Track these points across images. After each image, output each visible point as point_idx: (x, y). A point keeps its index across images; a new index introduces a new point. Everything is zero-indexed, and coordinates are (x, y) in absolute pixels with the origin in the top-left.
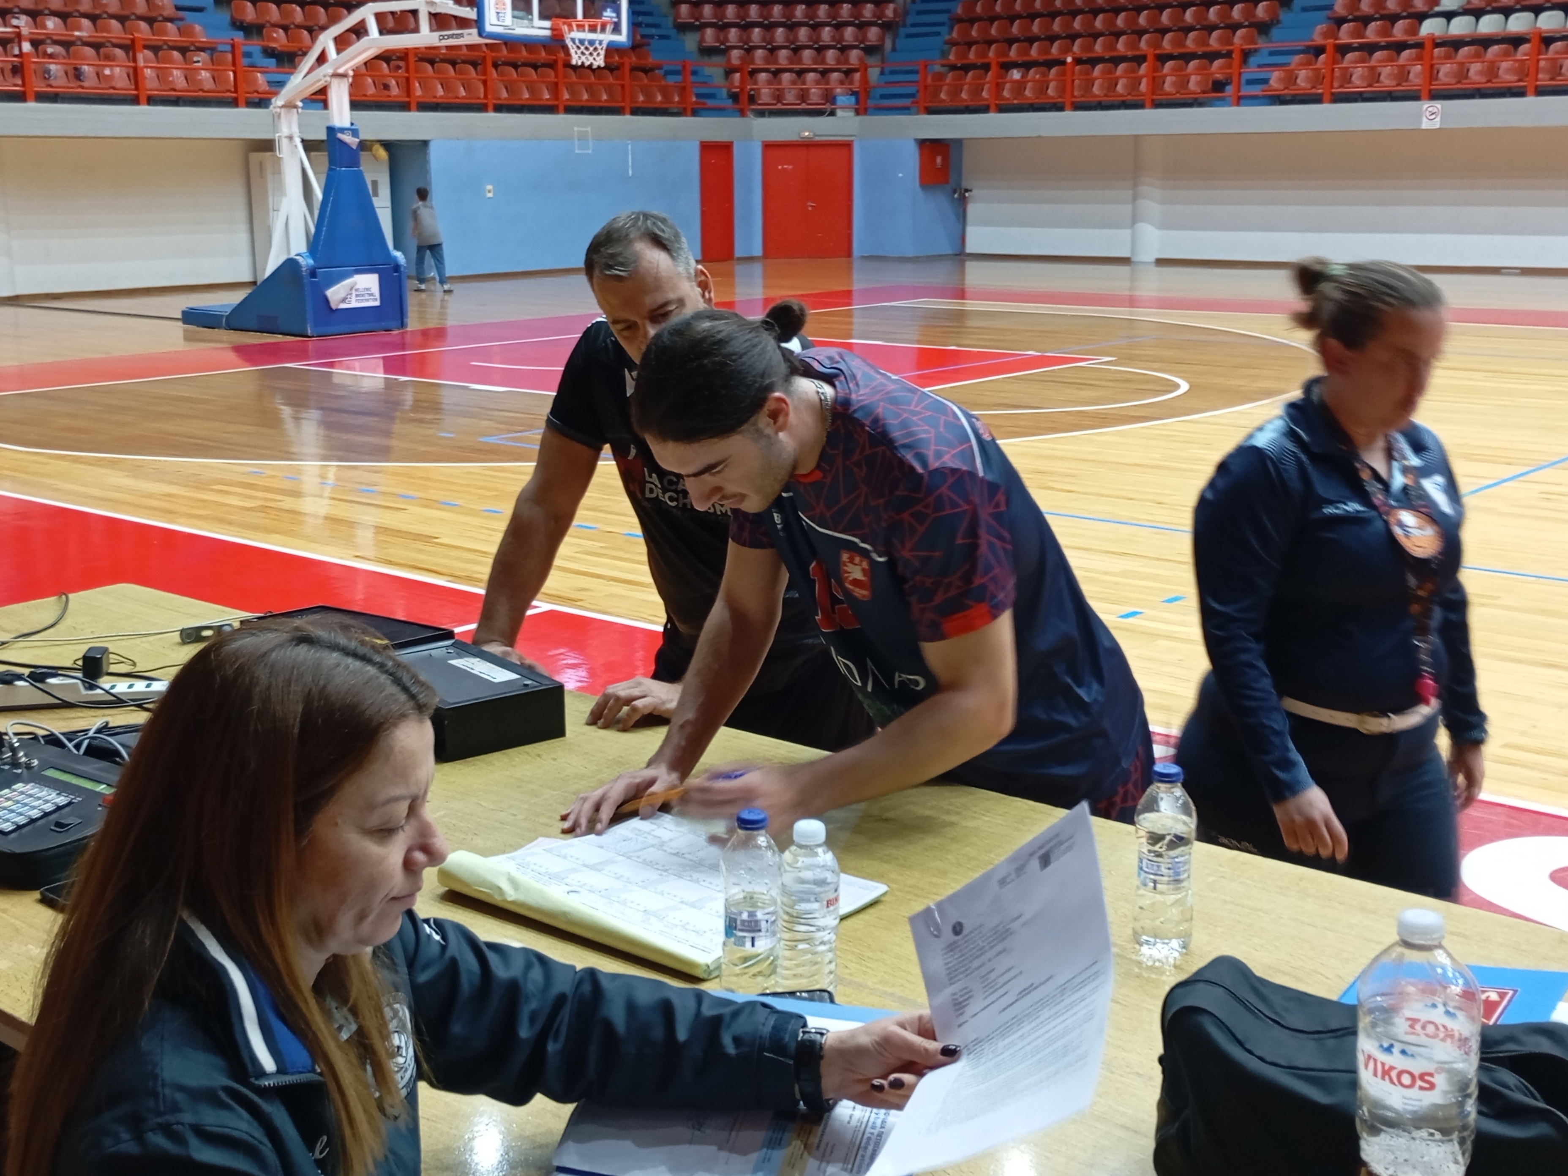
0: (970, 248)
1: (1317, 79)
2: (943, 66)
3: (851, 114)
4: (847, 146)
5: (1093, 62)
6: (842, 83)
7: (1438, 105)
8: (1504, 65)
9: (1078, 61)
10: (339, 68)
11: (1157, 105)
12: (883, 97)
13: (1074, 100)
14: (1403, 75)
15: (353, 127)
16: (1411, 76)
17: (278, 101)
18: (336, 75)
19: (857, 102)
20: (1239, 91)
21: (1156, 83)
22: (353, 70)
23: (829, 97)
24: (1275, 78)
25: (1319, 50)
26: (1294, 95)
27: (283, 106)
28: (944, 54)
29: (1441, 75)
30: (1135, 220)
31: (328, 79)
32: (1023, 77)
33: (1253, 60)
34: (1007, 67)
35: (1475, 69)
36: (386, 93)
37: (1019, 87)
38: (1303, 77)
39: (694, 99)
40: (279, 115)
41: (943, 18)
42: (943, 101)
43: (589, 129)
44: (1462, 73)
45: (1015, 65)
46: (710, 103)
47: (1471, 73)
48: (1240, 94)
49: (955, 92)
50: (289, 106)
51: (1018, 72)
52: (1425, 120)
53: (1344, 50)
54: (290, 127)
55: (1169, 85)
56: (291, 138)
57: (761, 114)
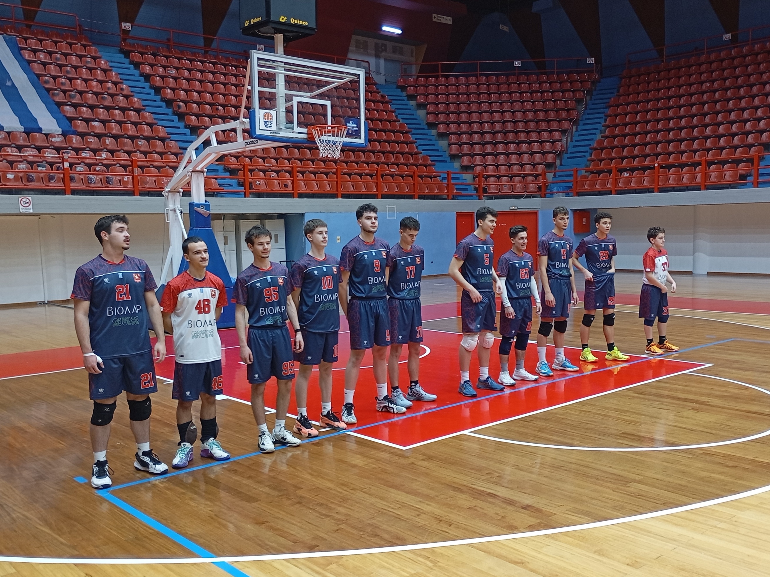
2: (586, 172)
4: (535, 214)
5: (669, 167)
6: (533, 181)
10: (197, 166)
11: (708, 188)
13: (659, 187)
15: (207, 205)
17: (167, 190)
20: (758, 179)
21: (706, 177)
22: (207, 167)
23: (526, 189)
27: (169, 192)
28: (587, 166)
30: (695, 251)
31: (191, 175)
32: (630, 176)
34: (621, 171)
36: (285, 188)
37: (628, 181)
39: (455, 191)
40: (168, 198)
41: (587, 148)
42: (587, 189)
43: (395, 207)
45: (626, 170)
46: (464, 193)
49: (593, 184)
51: (627, 173)
54: (174, 204)
55: (713, 177)
56: (174, 211)
57: (490, 198)
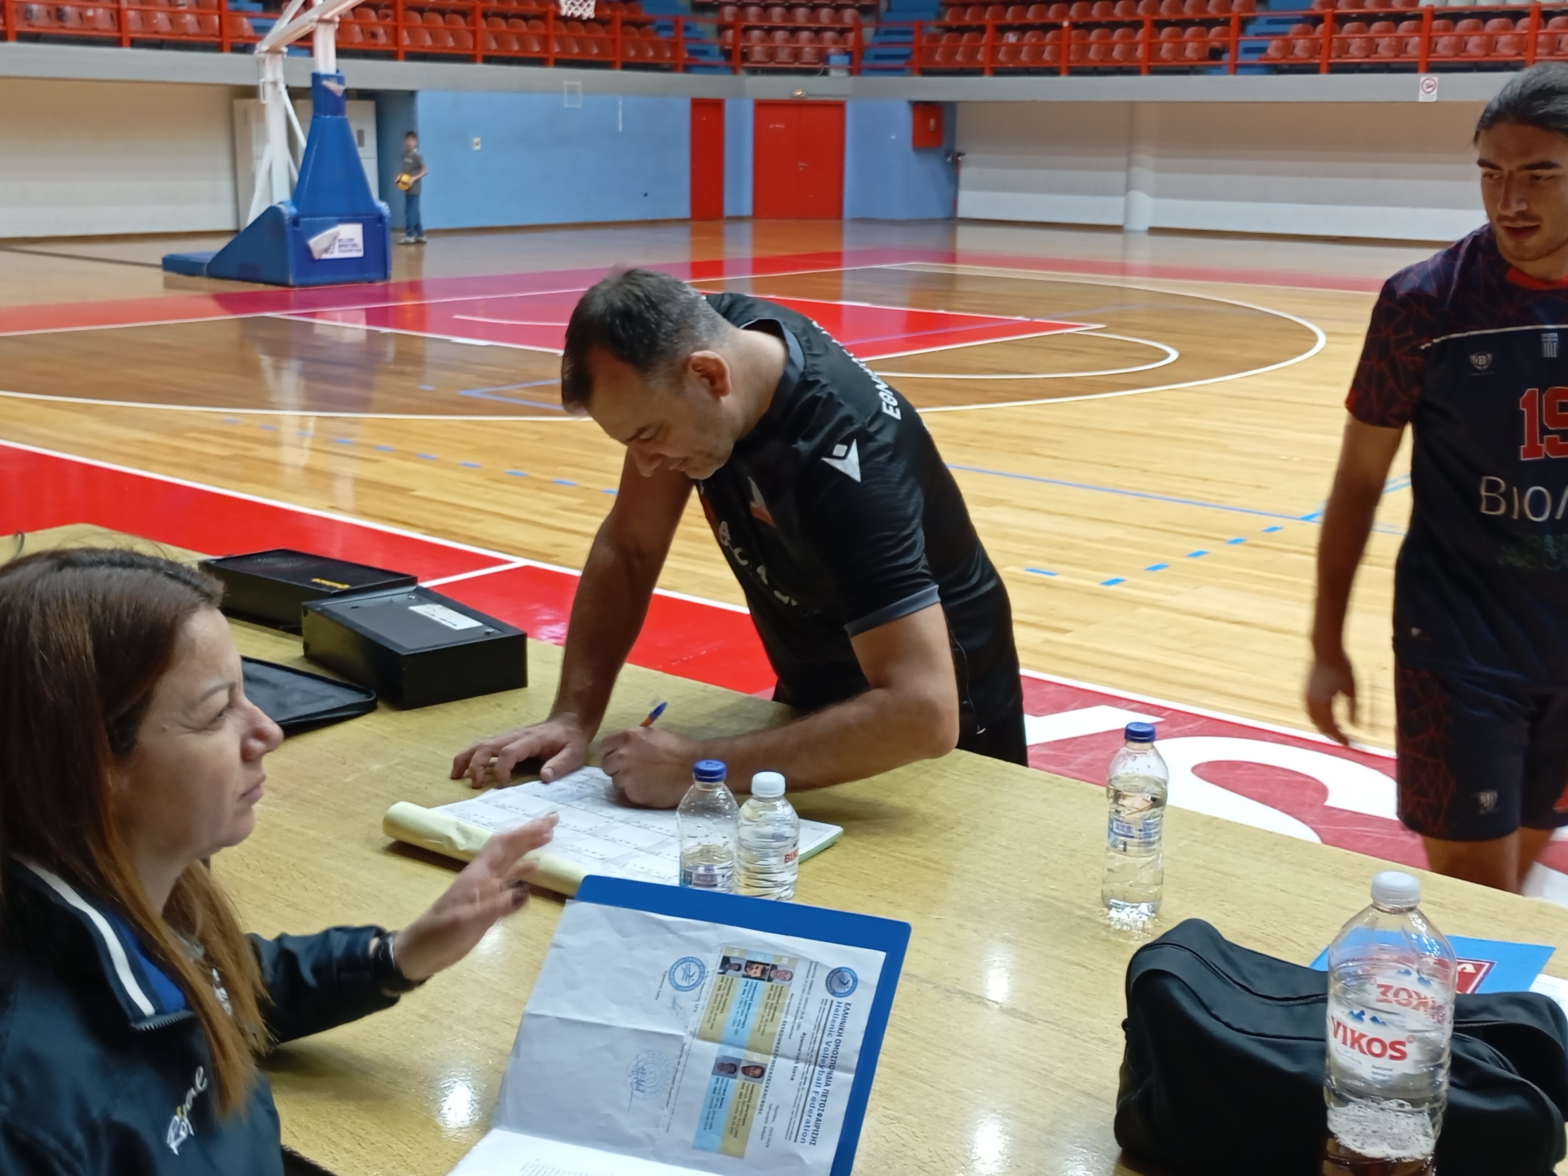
0: (962, 213)
1: (1315, 49)
2: (939, 27)
3: (844, 74)
4: (839, 106)
5: (1090, 26)
6: (835, 42)
7: (1435, 78)
8: (1504, 39)
9: (1074, 26)
10: (325, 13)
11: (1154, 71)
12: (878, 57)
13: (1070, 65)
14: (1401, 46)
15: (339, 74)
16: (1409, 48)
17: (263, 46)
18: (321, 21)
19: (851, 62)
20: (1236, 58)
21: (1153, 49)
22: (340, 16)
23: (823, 56)
24: (1273, 47)
25: (1317, 20)
26: (1291, 65)
27: (268, 52)
28: (940, 15)
29: (1439, 47)
30: (1128, 187)
31: (314, 24)
32: (1018, 40)
33: (1251, 29)
34: (1002, 29)
35: (1474, 42)
36: (374, 41)
37: (1014, 50)
38: (1301, 46)
39: (686, 55)
40: (264, 61)
42: (938, 63)
43: (579, 83)
44: (1460, 46)
45: (1010, 28)
46: (703, 59)
47: (1469, 46)
48: (1238, 62)
49: (950, 53)
50: (274, 51)
51: (1015, 34)
52: (1421, 92)
53: (1341, 20)
54: (274, 73)
55: (1165, 51)
56: (275, 84)
57: (754, 71)
